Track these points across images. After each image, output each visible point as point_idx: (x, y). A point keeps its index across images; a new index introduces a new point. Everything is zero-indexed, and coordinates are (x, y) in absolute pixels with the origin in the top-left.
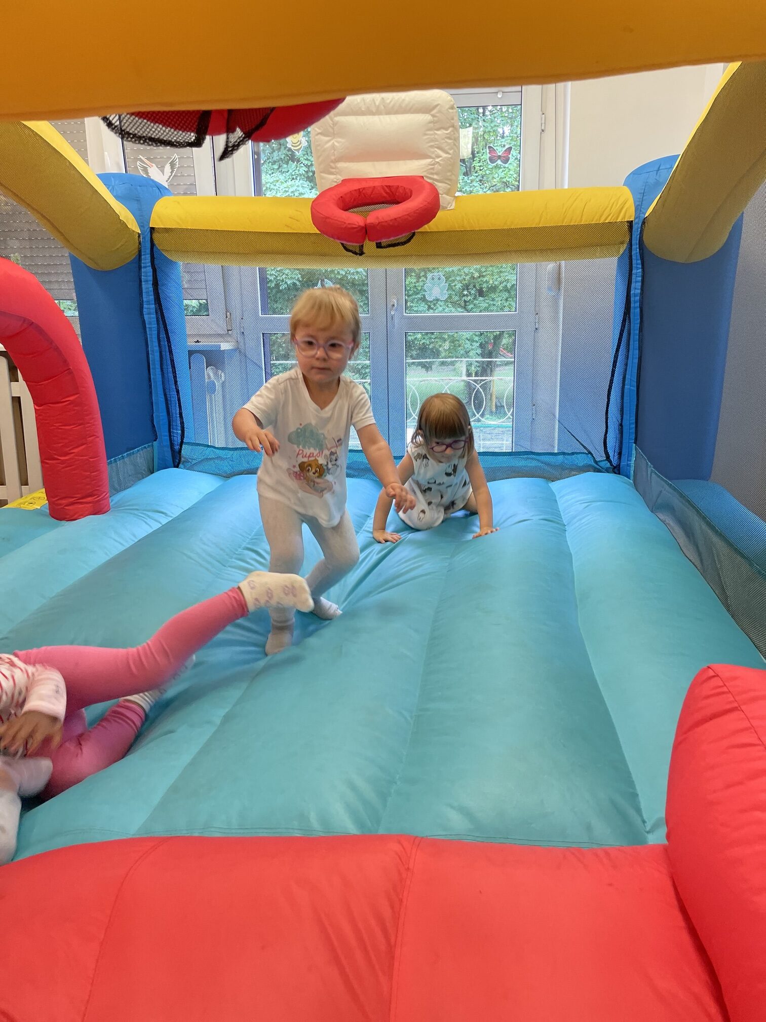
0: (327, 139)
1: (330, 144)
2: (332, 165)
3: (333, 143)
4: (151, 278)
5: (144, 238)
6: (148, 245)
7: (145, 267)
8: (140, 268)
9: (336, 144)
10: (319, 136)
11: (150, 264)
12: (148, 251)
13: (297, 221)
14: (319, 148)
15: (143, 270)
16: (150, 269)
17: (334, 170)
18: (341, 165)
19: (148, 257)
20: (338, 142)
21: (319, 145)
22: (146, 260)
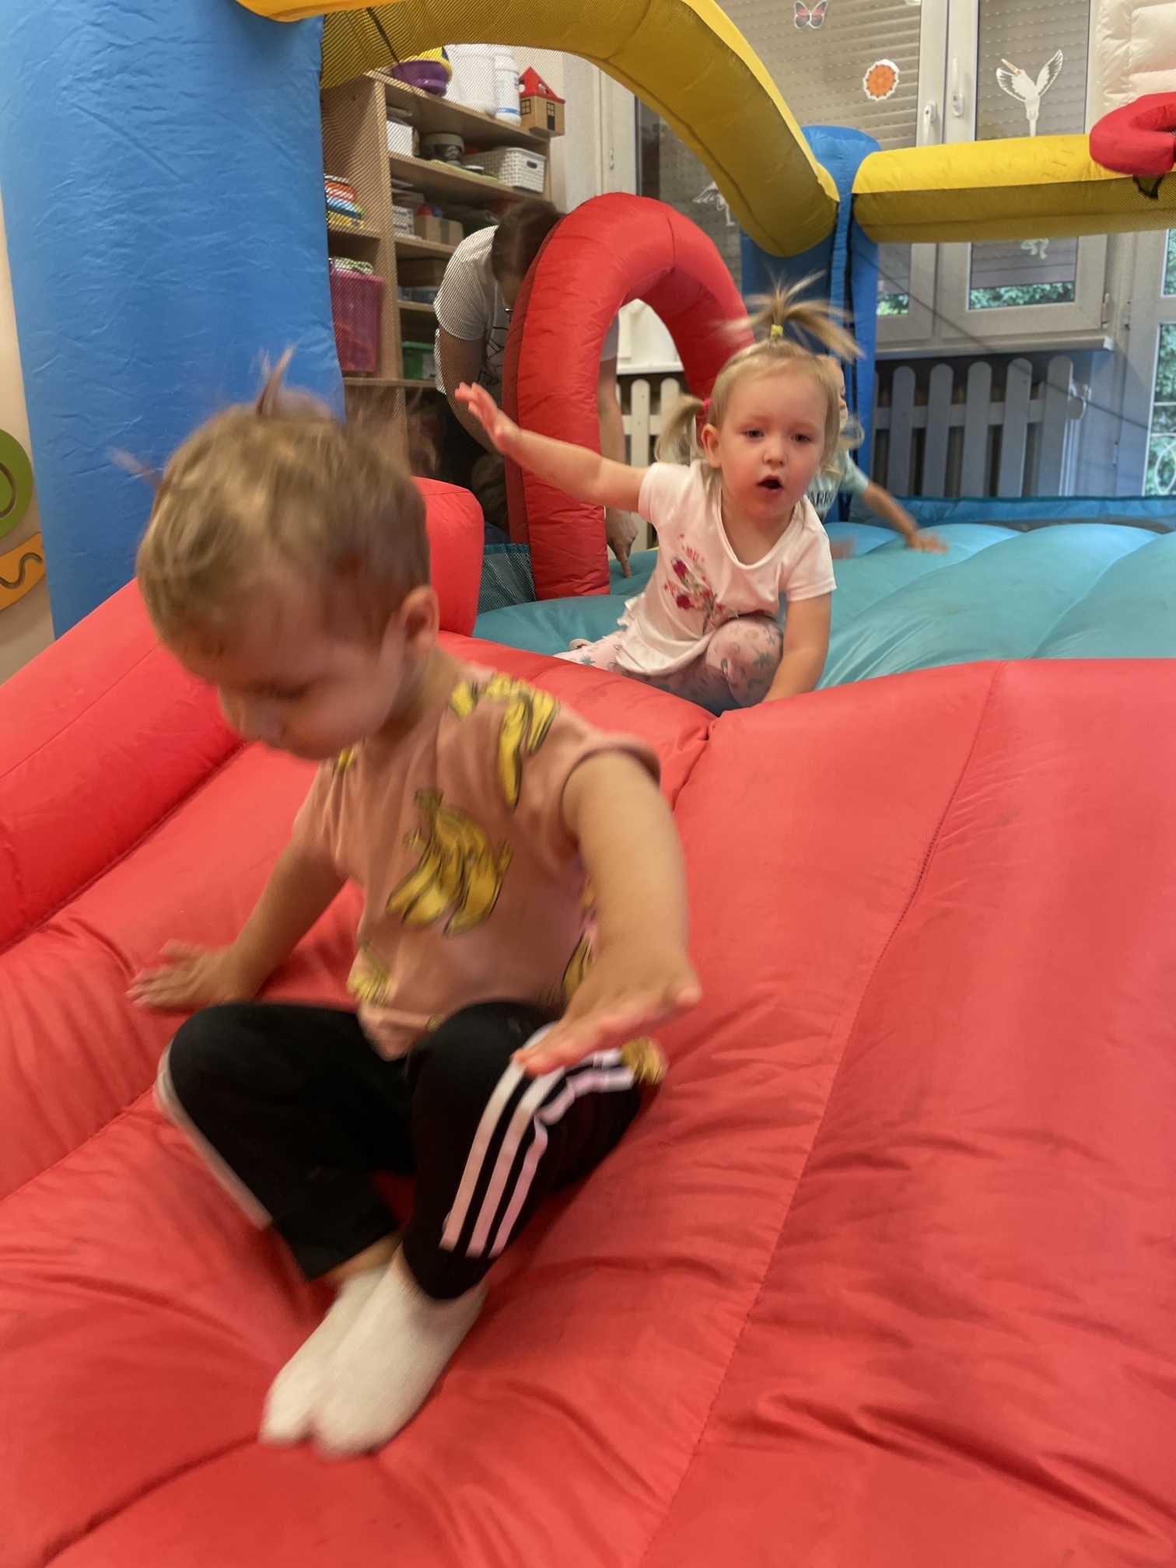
0: (1118, 42)
1: (1124, 48)
2: (1124, 79)
3: (1128, 48)
4: (843, 264)
5: (843, 209)
6: (847, 218)
7: (839, 249)
8: (832, 249)
9: (1134, 48)
10: (1108, 39)
11: (844, 245)
12: (845, 227)
13: (1064, 165)
14: (1106, 57)
15: (836, 253)
16: (844, 252)
17: (1124, 87)
18: (1136, 78)
19: (845, 234)
20: (1136, 45)
21: (1105, 53)
22: (841, 239)
